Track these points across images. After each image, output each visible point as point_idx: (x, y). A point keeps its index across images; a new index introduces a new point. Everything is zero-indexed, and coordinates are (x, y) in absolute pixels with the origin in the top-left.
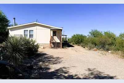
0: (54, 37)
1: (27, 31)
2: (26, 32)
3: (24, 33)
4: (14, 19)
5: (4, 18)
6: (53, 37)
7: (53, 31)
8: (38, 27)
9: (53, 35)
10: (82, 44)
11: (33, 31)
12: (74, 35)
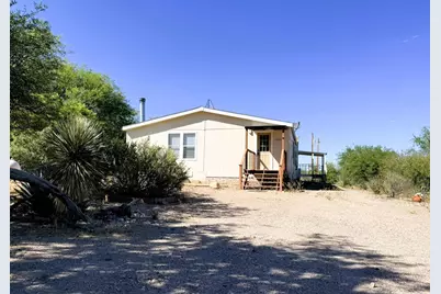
0: (262, 153)
1: (178, 135)
2: (173, 139)
3: (170, 143)
4: (143, 100)
5: (120, 104)
6: (258, 154)
7: (258, 134)
8: (210, 123)
9: (260, 149)
10: (374, 181)
11: (193, 135)
12: (349, 150)
